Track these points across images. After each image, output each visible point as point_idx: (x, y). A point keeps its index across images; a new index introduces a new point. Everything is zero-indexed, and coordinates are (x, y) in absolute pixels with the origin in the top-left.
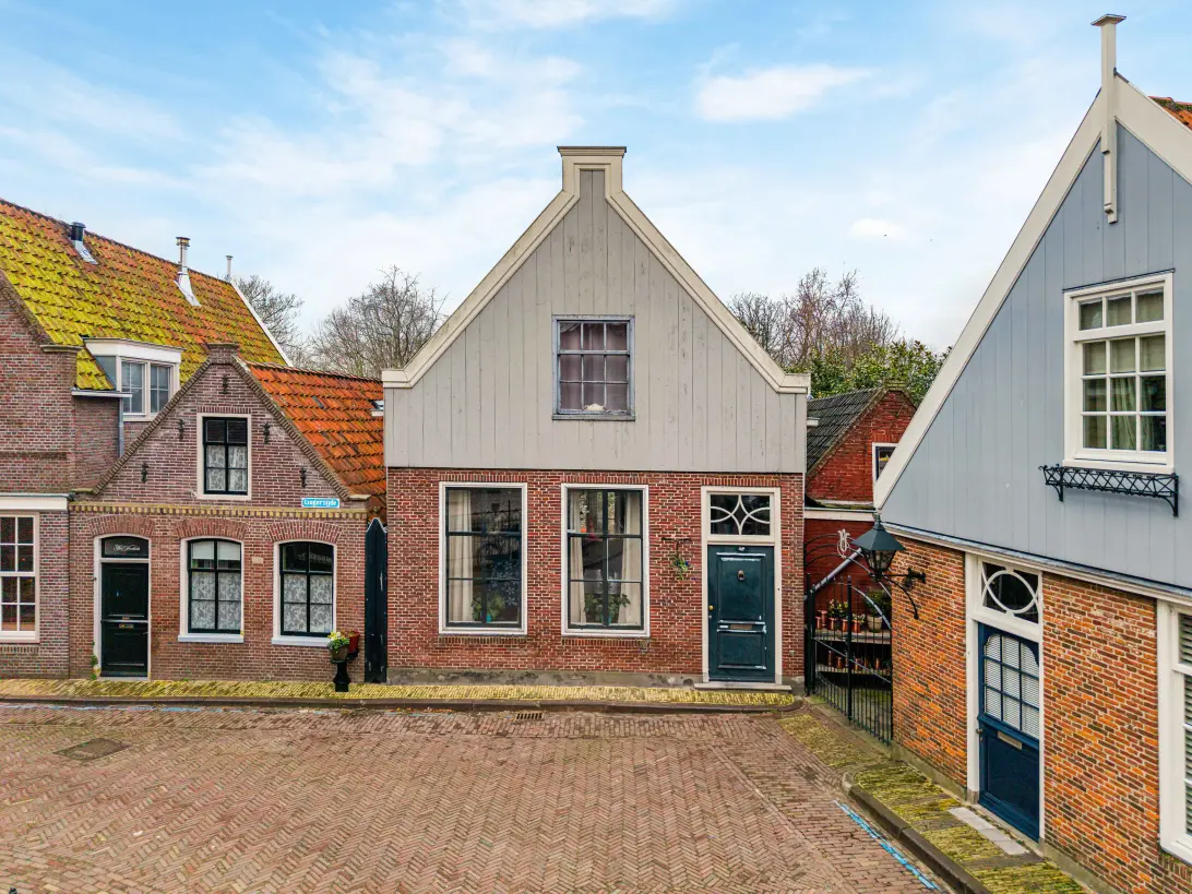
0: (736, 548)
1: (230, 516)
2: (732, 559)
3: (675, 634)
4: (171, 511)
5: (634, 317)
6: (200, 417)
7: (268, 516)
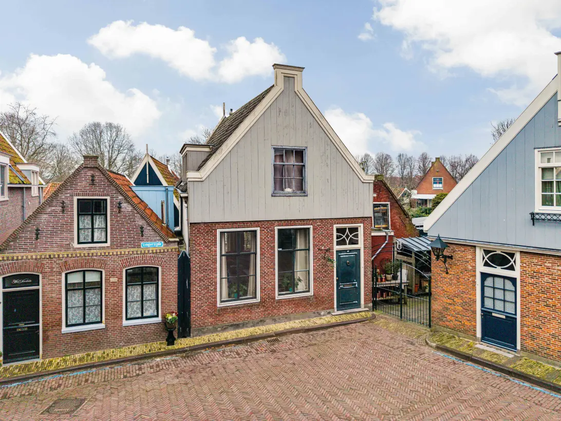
0: (346, 251)
1: (96, 256)
2: (344, 256)
3: (323, 292)
4: (57, 256)
5: (307, 147)
6: (75, 199)
7: (121, 254)
